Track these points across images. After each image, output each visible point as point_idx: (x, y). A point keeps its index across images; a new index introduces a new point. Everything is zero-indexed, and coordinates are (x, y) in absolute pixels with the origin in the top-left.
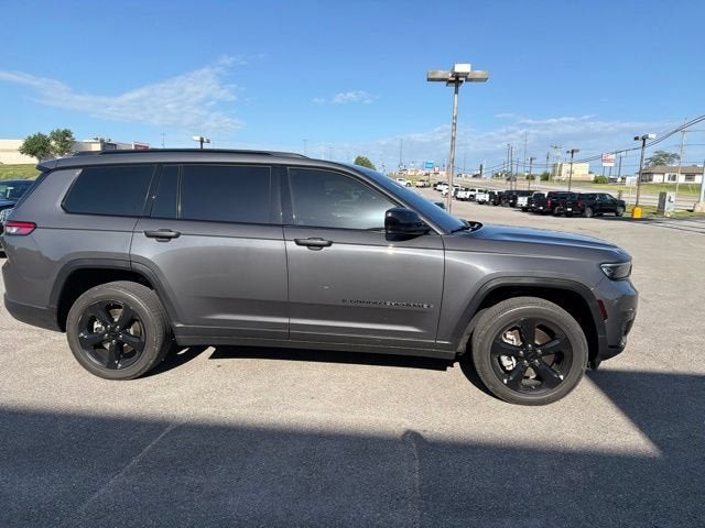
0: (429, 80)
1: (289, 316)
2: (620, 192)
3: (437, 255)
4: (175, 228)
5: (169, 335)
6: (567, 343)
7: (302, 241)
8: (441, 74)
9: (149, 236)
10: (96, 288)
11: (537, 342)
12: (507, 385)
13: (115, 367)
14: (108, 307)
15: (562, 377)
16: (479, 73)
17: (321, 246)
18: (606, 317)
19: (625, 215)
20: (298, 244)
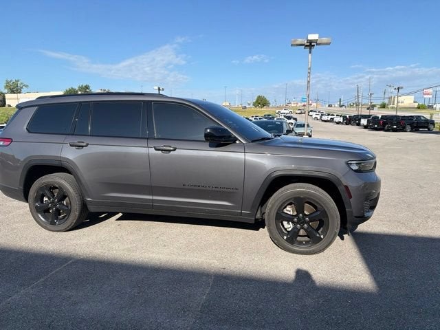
0: (292, 45)
1: (152, 195)
2: (432, 115)
3: (240, 156)
4: (86, 140)
5: (84, 206)
6: (325, 213)
7: (158, 148)
8: (300, 41)
9: (71, 146)
10: (43, 177)
11: (306, 213)
12: (286, 240)
13: (54, 224)
14: (51, 188)
15: (322, 237)
16: (325, 40)
17: (170, 151)
18: (351, 197)
19: (435, 130)
20: (156, 150)
